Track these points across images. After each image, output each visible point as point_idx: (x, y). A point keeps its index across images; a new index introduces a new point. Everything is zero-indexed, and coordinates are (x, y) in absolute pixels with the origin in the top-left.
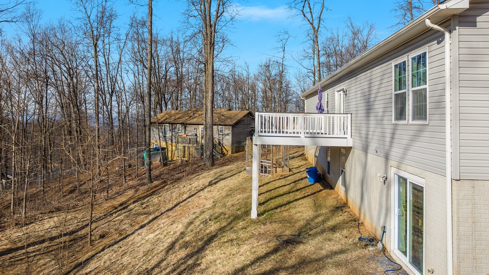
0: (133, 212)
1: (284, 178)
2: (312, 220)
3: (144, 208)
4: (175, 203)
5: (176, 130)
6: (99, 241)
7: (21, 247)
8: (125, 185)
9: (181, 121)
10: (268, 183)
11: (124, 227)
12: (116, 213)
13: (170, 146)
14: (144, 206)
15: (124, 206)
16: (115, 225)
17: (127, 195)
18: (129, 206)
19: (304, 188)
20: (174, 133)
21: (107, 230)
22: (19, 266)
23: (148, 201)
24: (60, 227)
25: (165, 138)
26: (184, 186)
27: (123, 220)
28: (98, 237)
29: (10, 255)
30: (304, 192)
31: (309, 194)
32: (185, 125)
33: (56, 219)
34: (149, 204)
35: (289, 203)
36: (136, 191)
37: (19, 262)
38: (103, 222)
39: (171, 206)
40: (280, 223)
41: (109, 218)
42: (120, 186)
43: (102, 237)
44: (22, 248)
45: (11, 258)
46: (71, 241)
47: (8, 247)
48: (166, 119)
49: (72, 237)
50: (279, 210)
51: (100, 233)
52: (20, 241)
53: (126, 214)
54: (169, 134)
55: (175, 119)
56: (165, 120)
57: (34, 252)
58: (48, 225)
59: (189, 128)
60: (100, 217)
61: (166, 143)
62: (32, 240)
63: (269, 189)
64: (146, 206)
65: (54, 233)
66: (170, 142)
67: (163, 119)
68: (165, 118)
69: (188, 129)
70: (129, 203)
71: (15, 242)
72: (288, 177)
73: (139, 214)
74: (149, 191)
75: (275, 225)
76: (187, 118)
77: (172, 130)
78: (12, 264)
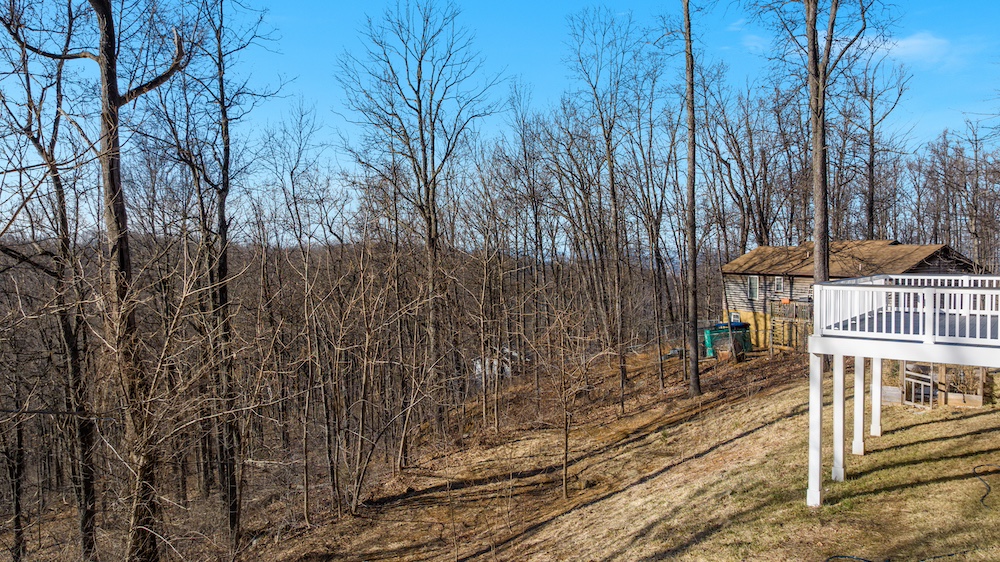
0: (651, 447)
1: (960, 418)
2: (943, 534)
3: (669, 444)
4: (713, 443)
5: (774, 288)
6: (583, 491)
7: (480, 480)
8: (660, 393)
9: (783, 269)
10: (908, 428)
11: (628, 473)
12: (624, 444)
13: (762, 319)
14: (670, 440)
15: (640, 434)
16: (616, 467)
17: (653, 414)
18: (647, 435)
19: (989, 451)
20: (768, 294)
21: (602, 475)
22: (470, 509)
23: (681, 430)
24: (537, 456)
25: (752, 304)
26: (749, 410)
27: (629, 461)
28: (583, 485)
29: (464, 491)
30: (979, 462)
31: (990, 469)
32: (791, 278)
33: (534, 442)
34: (680, 436)
35: (919, 482)
36: (669, 408)
37: (472, 504)
38: (600, 458)
39: (704, 447)
40: (860, 528)
41: (612, 453)
42: (653, 395)
43: (590, 485)
44: (479, 482)
45: (463, 495)
46: (547, 483)
47: (464, 477)
48: (754, 265)
49: (552, 476)
50: (881, 496)
51: (589, 478)
52: (480, 470)
53: (639, 449)
54: (758, 297)
55: (772, 266)
56: (751, 267)
57: (494, 491)
58: (524, 451)
59: (799, 284)
60: (600, 449)
61: (755, 313)
62: (496, 471)
63: (901, 442)
64: (675, 440)
65: (528, 466)
66: (761, 313)
67: (747, 266)
68: (751, 263)
69: (797, 285)
70: (651, 429)
71: (473, 472)
72: (971, 416)
73: (658, 454)
74: (691, 410)
75: (847, 531)
76: (795, 263)
77: (765, 288)
78: (462, 506)
